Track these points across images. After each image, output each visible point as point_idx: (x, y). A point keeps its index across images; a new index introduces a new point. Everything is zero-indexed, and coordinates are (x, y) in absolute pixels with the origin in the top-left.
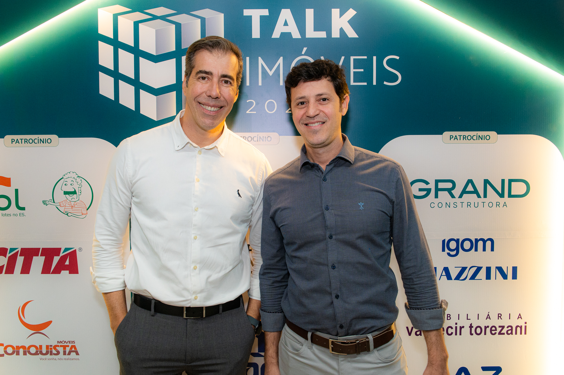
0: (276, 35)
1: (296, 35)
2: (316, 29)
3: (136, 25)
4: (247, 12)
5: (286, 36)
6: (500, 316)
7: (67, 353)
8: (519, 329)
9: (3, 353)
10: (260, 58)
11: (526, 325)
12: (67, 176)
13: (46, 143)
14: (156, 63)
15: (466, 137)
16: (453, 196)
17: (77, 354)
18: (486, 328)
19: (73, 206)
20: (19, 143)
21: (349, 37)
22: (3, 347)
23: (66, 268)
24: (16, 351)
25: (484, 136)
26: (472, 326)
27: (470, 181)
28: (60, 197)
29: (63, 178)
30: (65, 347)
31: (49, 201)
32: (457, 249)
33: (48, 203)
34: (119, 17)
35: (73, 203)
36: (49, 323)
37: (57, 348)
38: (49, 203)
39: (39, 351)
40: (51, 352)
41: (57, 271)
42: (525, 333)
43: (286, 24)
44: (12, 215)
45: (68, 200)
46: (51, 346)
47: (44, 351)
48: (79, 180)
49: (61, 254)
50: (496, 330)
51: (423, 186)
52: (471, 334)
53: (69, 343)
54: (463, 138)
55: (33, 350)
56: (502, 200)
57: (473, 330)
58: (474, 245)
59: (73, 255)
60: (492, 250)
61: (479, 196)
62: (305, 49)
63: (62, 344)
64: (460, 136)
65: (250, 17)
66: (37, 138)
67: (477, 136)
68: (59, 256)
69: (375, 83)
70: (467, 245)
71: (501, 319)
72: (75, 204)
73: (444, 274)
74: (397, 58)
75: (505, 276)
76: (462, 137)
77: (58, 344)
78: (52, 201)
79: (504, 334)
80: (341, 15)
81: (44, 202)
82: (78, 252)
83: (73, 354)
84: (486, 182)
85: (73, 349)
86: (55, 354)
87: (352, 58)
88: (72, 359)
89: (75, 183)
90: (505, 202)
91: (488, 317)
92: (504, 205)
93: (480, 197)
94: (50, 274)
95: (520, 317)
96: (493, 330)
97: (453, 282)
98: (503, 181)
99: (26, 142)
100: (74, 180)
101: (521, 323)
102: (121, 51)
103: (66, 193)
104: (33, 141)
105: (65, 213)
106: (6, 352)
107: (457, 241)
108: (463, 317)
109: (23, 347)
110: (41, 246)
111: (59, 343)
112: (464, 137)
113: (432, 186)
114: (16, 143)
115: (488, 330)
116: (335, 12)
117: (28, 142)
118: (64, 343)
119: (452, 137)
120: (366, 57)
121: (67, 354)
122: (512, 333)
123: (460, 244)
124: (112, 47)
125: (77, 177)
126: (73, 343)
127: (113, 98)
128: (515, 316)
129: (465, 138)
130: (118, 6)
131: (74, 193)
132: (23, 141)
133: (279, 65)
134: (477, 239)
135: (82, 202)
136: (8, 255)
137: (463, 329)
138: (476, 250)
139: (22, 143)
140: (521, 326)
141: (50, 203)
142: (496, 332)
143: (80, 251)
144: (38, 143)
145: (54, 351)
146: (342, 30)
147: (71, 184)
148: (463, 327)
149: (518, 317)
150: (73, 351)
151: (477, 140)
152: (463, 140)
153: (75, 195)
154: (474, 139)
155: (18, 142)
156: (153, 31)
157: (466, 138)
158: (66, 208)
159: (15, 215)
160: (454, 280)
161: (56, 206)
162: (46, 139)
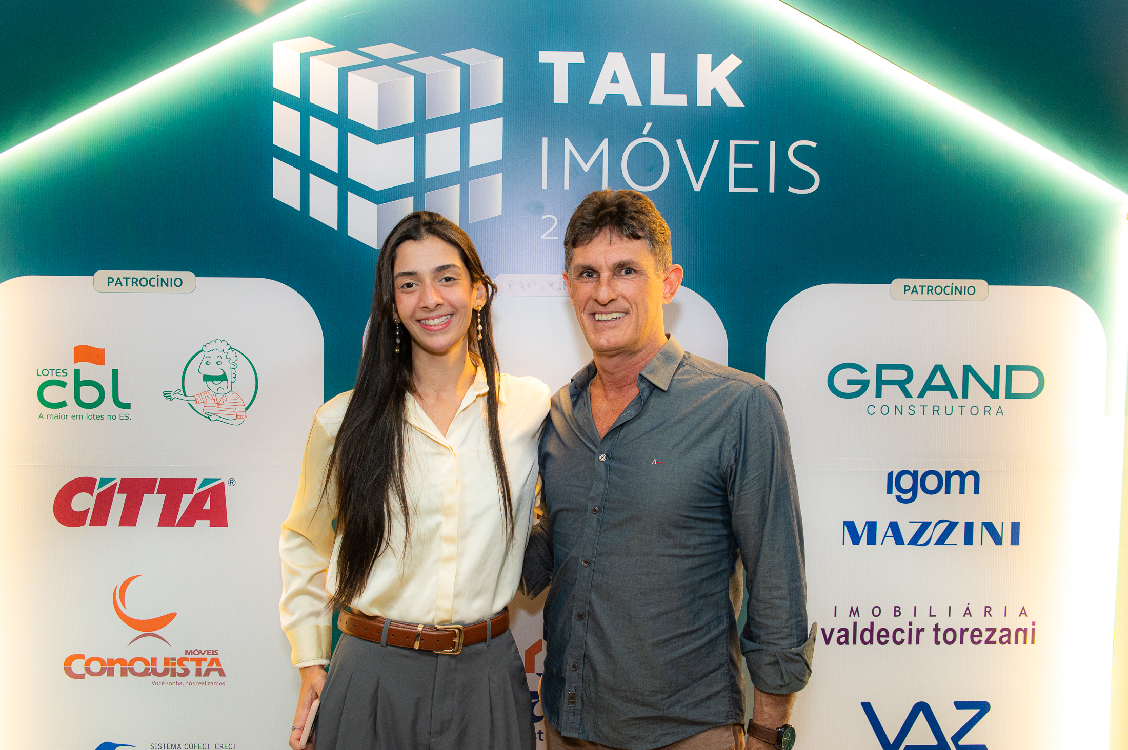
0: (597, 98)
1: (633, 99)
2: (669, 90)
3: (343, 74)
4: (544, 57)
5: (614, 101)
6: (988, 611)
7: (203, 673)
8: (1021, 634)
9: (84, 672)
10: (567, 140)
11: (1033, 627)
12: (209, 348)
13: (171, 286)
14: (377, 144)
15: (932, 289)
16: (908, 395)
17: (222, 674)
18: (963, 631)
19: (222, 401)
20: (122, 286)
21: (729, 105)
22: (83, 662)
23: (204, 516)
24: (107, 668)
25: (965, 287)
26: (939, 627)
27: (939, 368)
28: (195, 384)
29: (202, 351)
30: (199, 661)
31: (176, 393)
32: (914, 489)
33: (173, 397)
34: (311, 58)
35: (219, 397)
36: (170, 617)
37: (185, 663)
38: (175, 396)
39: (150, 670)
40: (174, 670)
41: (188, 520)
42: (1033, 642)
43: (615, 79)
44: (106, 417)
45: (210, 392)
46: (174, 659)
47: (160, 669)
48: (231, 355)
49: (196, 491)
50: (981, 635)
51: (855, 374)
52: (937, 643)
53: (207, 654)
54: (928, 290)
55: (139, 667)
56: (994, 403)
57: (940, 634)
58: (944, 482)
59: (218, 493)
60: (976, 491)
61: (954, 395)
62: (648, 125)
63: (193, 656)
64: (922, 287)
65: (551, 66)
66: (156, 277)
67: (952, 287)
68: (193, 494)
69: (772, 189)
70: (932, 482)
71: (991, 616)
72: (224, 398)
73: (890, 533)
74: (814, 145)
75: (998, 540)
76: (925, 289)
77: (187, 656)
78: (182, 393)
79: (994, 643)
80: (714, 65)
81: (167, 395)
82: (227, 487)
83: (214, 675)
84: (968, 370)
85: (215, 666)
86: (180, 675)
87: (733, 144)
88: (213, 684)
89: (225, 361)
90: (1000, 407)
91: (968, 612)
92: (998, 412)
93: (956, 397)
94: (174, 526)
95: (1023, 612)
96: (975, 635)
97: (906, 548)
98: (997, 368)
99: (134, 284)
100: (224, 355)
101: (1025, 623)
102: (314, 122)
103: (207, 378)
104: (149, 282)
105: (204, 415)
106: (88, 670)
107: (914, 475)
108: (923, 612)
109: (121, 661)
110: (159, 475)
111: (189, 654)
112: (930, 288)
113: (871, 376)
114: (116, 286)
115: (967, 635)
116: (704, 60)
117: (138, 283)
118: (198, 654)
119: (907, 288)
120: (757, 143)
121: (202, 675)
122: (1009, 642)
123: (918, 480)
124: (297, 114)
125: (229, 350)
126: (215, 653)
127: (297, 207)
128: (1014, 611)
129: (931, 291)
130: (310, 38)
131: (223, 378)
132: (130, 281)
133: (602, 153)
134: (950, 471)
135: (237, 396)
136: (97, 491)
137: (922, 633)
138: (948, 491)
139: (127, 286)
140: (1026, 629)
141: (178, 396)
142: (980, 638)
143: (232, 484)
144: (158, 286)
145: (179, 670)
146: (714, 93)
147: (217, 363)
148: (923, 630)
149: (1021, 614)
150: (215, 670)
151: (952, 294)
152: (928, 294)
153: (224, 383)
154: (946, 293)
155: (121, 283)
156: (374, 86)
157: (933, 291)
158: (207, 405)
159: (112, 417)
160: (908, 544)
161: (189, 402)
162: (171, 279)
